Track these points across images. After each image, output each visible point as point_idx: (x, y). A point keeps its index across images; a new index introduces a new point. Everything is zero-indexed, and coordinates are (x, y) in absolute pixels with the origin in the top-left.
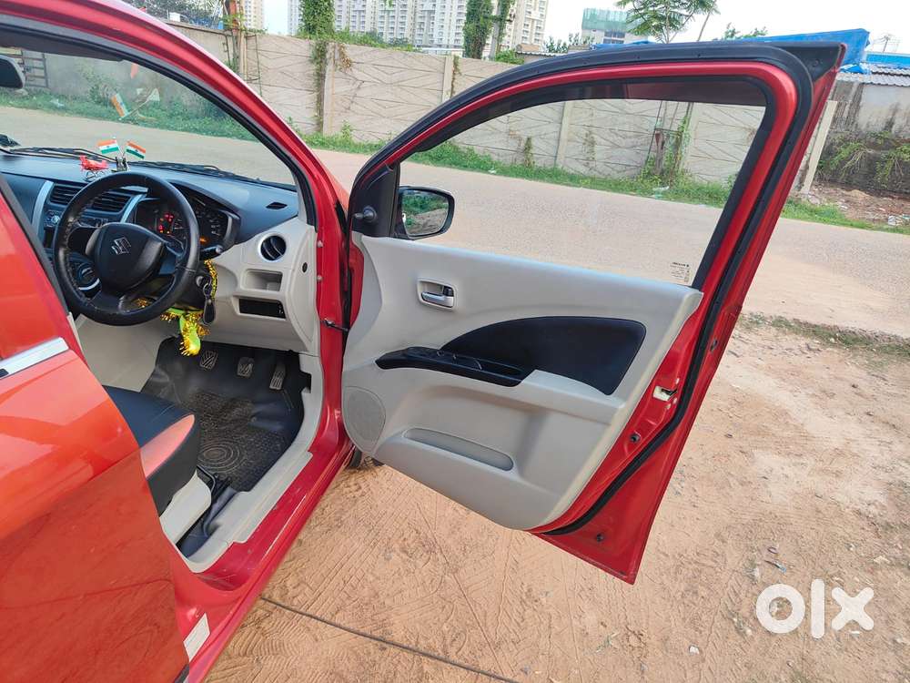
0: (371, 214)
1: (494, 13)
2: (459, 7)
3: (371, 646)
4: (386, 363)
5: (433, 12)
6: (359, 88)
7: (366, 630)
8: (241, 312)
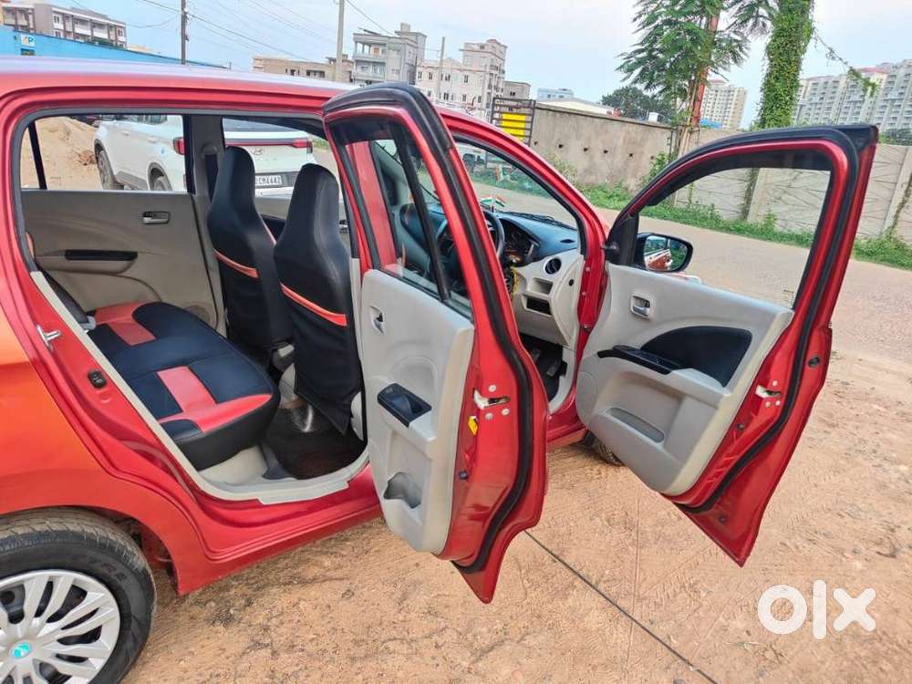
0: (615, 248)
3: (547, 557)
4: (602, 354)
6: (795, 178)
7: (550, 549)
8: (528, 307)
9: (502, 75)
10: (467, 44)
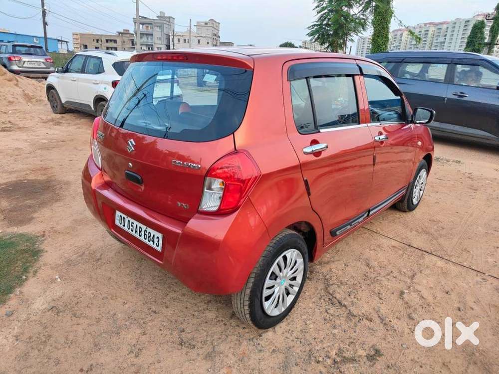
1: (486, 41)
2: (462, 38)
5: (444, 42)
9: (218, 39)
10: (198, 22)
